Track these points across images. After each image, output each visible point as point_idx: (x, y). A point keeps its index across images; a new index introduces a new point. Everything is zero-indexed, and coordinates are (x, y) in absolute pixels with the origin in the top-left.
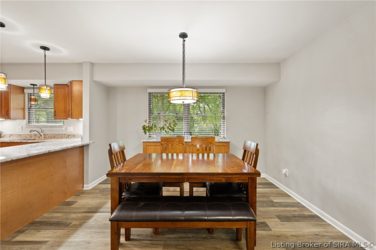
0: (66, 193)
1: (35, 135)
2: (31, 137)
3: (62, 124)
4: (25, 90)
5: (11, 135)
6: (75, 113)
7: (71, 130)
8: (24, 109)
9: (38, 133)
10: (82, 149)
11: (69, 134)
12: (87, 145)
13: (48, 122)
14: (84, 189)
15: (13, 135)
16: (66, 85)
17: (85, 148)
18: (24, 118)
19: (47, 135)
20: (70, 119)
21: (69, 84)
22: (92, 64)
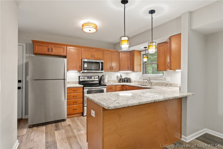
0: (167, 140)
1: (146, 82)
2: (144, 83)
3: (162, 75)
4: (141, 52)
5: (135, 81)
6: (173, 65)
7: (168, 79)
8: (140, 65)
9: (147, 81)
10: (181, 101)
11: (167, 82)
12: (186, 98)
13: (153, 73)
14: (182, 139)
15: (136, 81)
16: (166, 42)
17: (183, 100)
18: (141, 71)
19: (153, 82)
20: (169, 70)
21: (169, 41)
22: (191, 13)
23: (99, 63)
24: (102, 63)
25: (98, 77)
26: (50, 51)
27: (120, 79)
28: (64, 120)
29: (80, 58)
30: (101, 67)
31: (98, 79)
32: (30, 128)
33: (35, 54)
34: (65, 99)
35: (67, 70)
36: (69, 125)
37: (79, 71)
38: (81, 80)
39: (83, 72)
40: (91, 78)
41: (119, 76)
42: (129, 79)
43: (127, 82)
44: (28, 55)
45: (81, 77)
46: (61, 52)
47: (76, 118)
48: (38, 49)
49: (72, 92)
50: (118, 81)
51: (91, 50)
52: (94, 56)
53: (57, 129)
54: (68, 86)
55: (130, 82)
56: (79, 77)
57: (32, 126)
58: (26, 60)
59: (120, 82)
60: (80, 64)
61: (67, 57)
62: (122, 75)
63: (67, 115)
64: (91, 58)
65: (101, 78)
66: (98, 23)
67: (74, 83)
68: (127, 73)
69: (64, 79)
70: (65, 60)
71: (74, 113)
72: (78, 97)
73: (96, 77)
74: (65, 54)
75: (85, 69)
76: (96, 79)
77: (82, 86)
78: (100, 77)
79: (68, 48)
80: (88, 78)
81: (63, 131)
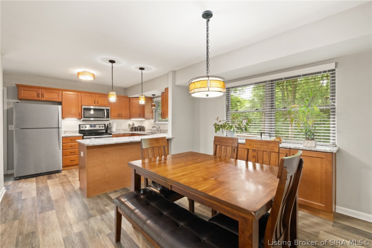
18: (153, 119)
19: (162, 130)
22: (174, 72)
23: (103, 110)
24: (107, 110)
25: (104, 125)
26: (40, 96)
27: (132, 128)
28: (58, 172)
29: (80, 105)
30: (106, 115)
31: (104, 128)
32: (16, 180)
33: (20, 99)
34: (60, 149)
35: (63, 118)
36: (65, 175)
37: (79, 119)
38: (81, 129)
39: (83, 120)
40: (95, 126)
41: (131, 124)
42: (143, 127)
43: (140, 131)
44: (11, 101)
45: (81, 126)
46: (54, 97)
47: (74, 170)
48: (24, 94)
49: (70, 141)
50: (129, 130)
51: (94, 95)
52: (98, 102)
53: (49, 178)
54: (63, 135)
55: (144, 130)
56: (80, 125)
57: (18, 178)
58: (7, 107)
59: (132, 131)
60: (80, 111)
61: (63, 103)
62: (134, 123)
63: (63, 167)
64: (95, 105)
65: (107, 127)
66: (95, 73)
67: (72, 132)
68: (142, 121)
69: (59, 128)
70: (60, 107)
71: (72, 164)
72: (76, 147)
73: (101, 126)
74: (60, 100)
75: (86, 116)
76: (101, 128)
77: (82, 135)
78: (106, 125)
79: (64, 92)
80: (91, 126)
81: (57, 179)
